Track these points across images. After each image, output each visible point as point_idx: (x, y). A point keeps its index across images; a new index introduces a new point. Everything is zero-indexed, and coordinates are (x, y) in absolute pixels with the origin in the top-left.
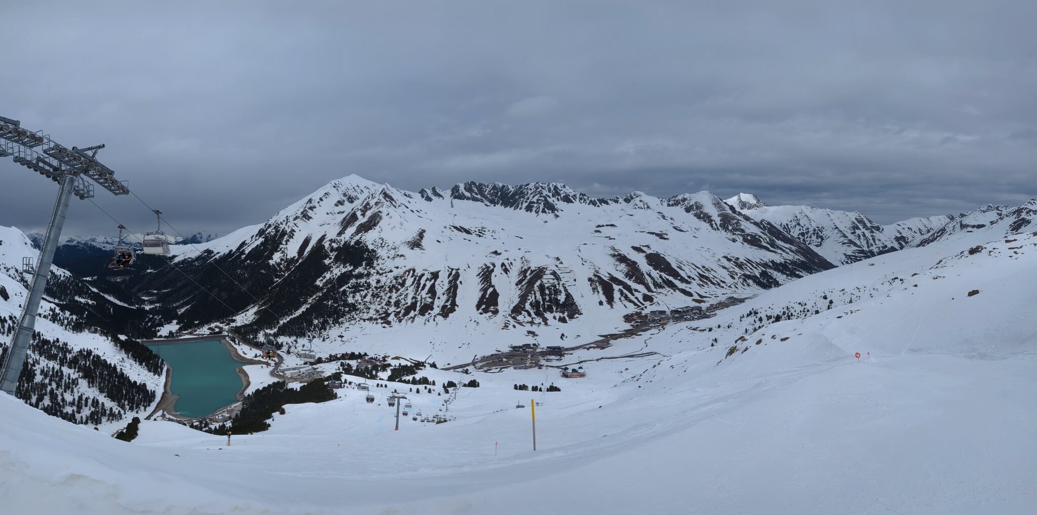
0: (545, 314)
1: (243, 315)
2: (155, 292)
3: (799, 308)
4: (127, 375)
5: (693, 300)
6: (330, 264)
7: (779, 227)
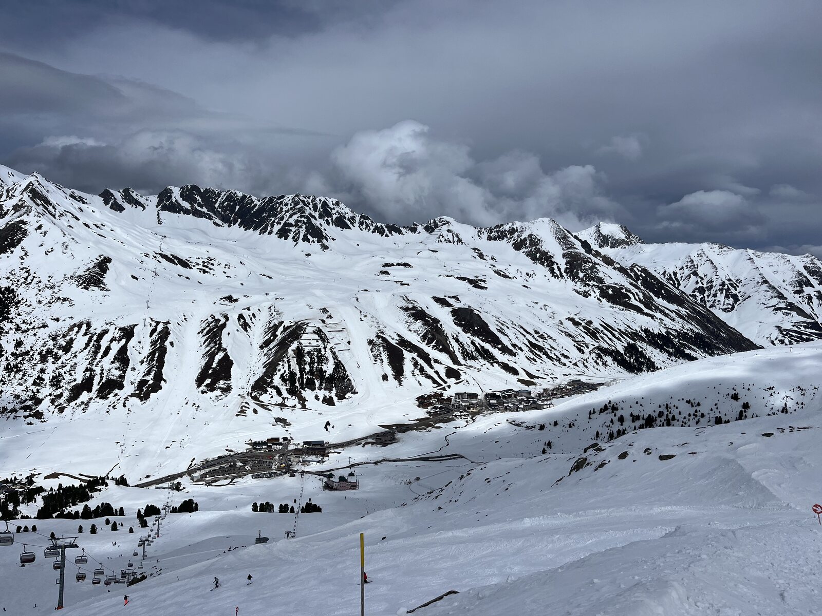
0: (303, 391)
3: (686, 409)
5: (519, 380)
7: (660, 277)
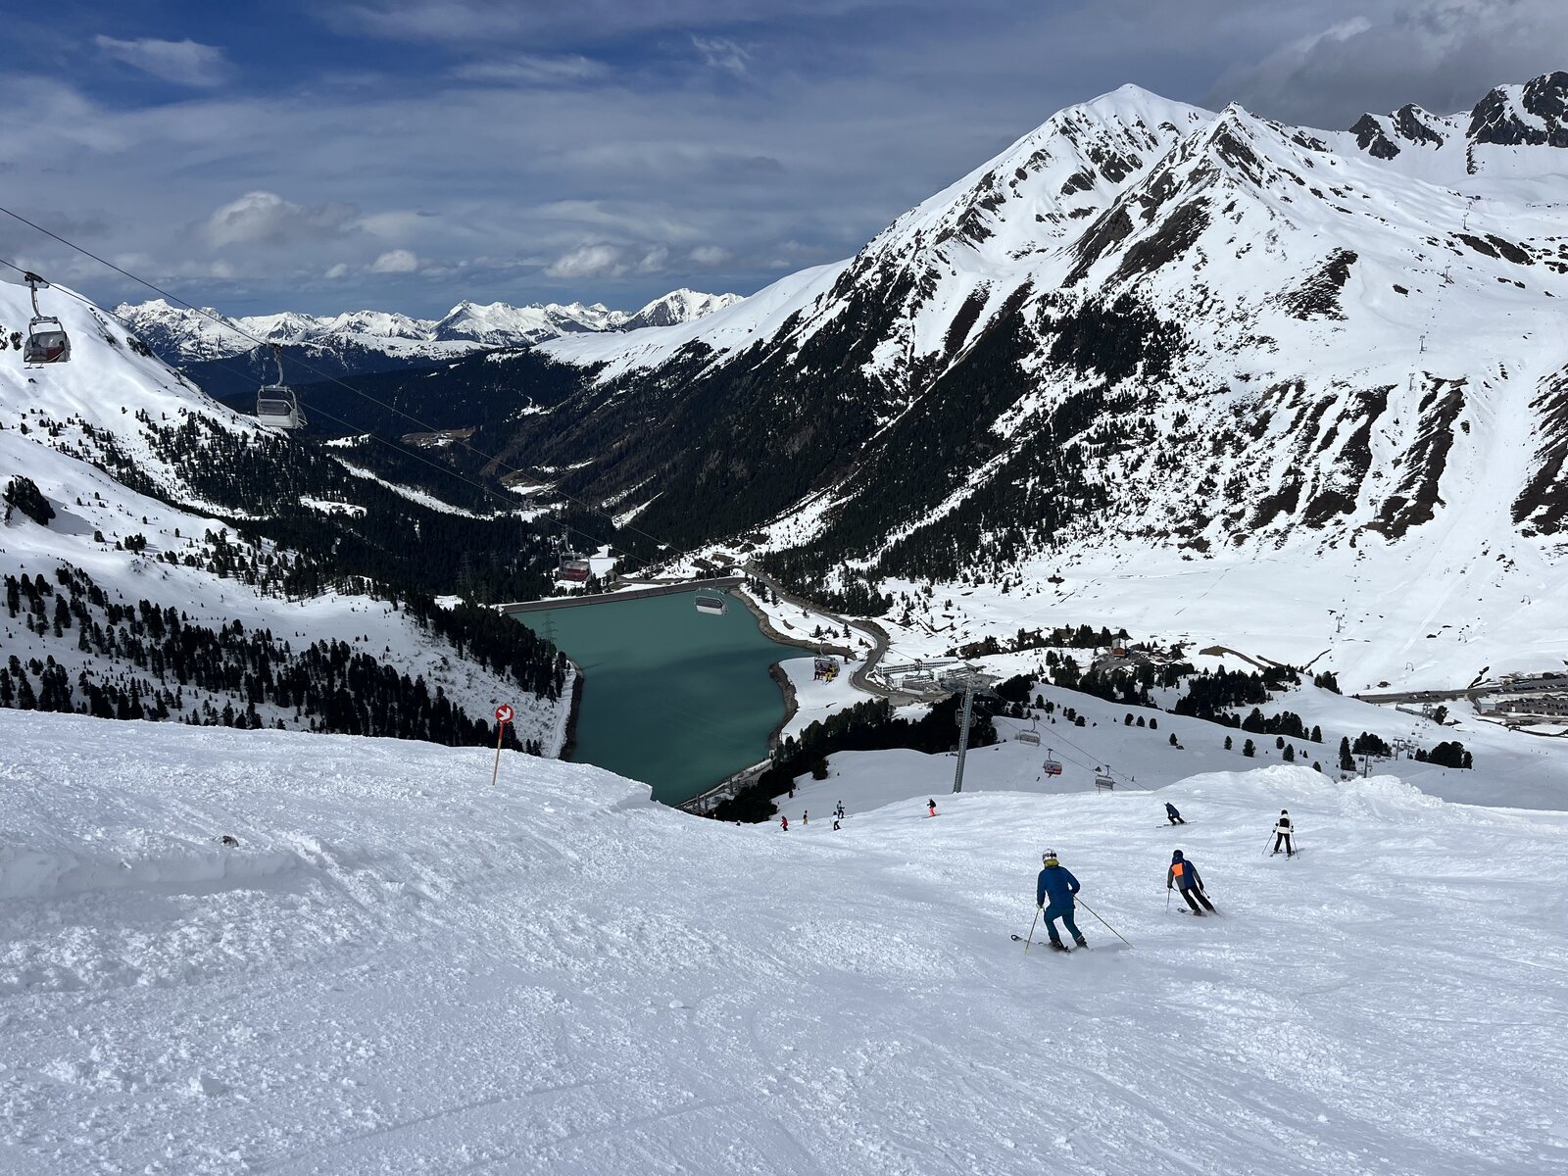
1: (789, 521)
2: (550, 470)
4: (459, 706)
6: (1038, 369)
